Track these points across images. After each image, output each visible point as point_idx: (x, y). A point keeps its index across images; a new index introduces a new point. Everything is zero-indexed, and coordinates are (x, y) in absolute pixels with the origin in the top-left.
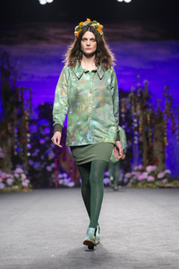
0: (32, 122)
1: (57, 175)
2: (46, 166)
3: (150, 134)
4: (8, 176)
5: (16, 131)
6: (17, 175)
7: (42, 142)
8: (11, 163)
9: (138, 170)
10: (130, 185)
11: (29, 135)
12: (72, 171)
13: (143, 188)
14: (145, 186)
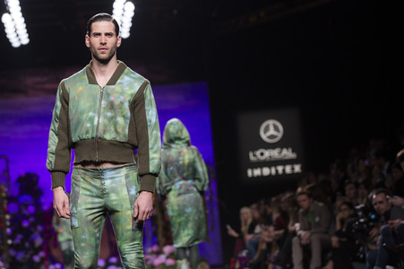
0: (10, 199)
1: (47, 266)
2: (32, 255)
7: (25, 225)
9: (153, 253)
11: (8, 217)
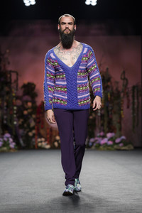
0: (17, 97)
1: (36, 139)
2: (28, 132)
3: (110, 108)
5: (5, 104)
6: (6, 139)
7: (25, 112)
9: (100, 136)
10: (93, 148)
11: (15, 108)
12: (48, 136)
13: (104, 150)
14: (105, 149)
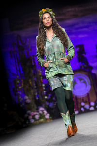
4: (35, 113)
5: (35, 84)
6: (41, 112)
8: (35, 105)
11: (43, 85)
